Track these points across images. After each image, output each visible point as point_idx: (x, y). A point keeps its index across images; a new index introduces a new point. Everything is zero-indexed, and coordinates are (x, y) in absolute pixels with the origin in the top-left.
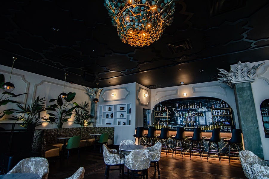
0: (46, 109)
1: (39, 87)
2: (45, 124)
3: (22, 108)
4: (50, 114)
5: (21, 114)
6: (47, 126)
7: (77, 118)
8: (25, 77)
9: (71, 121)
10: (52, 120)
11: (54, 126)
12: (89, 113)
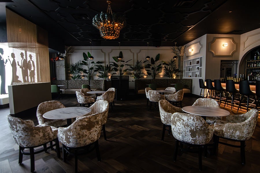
0: (145, 67)
1: (138, 54)
2: (145, 77)
3: (131, 67)
4: (147, 70)
5: (132, 71)
6: (146, 78)
7: (166, 72)
8: (131, 50)
9: (162, 74)
10: (149, 74)
11: (151, 78)
12: (177, 68)
